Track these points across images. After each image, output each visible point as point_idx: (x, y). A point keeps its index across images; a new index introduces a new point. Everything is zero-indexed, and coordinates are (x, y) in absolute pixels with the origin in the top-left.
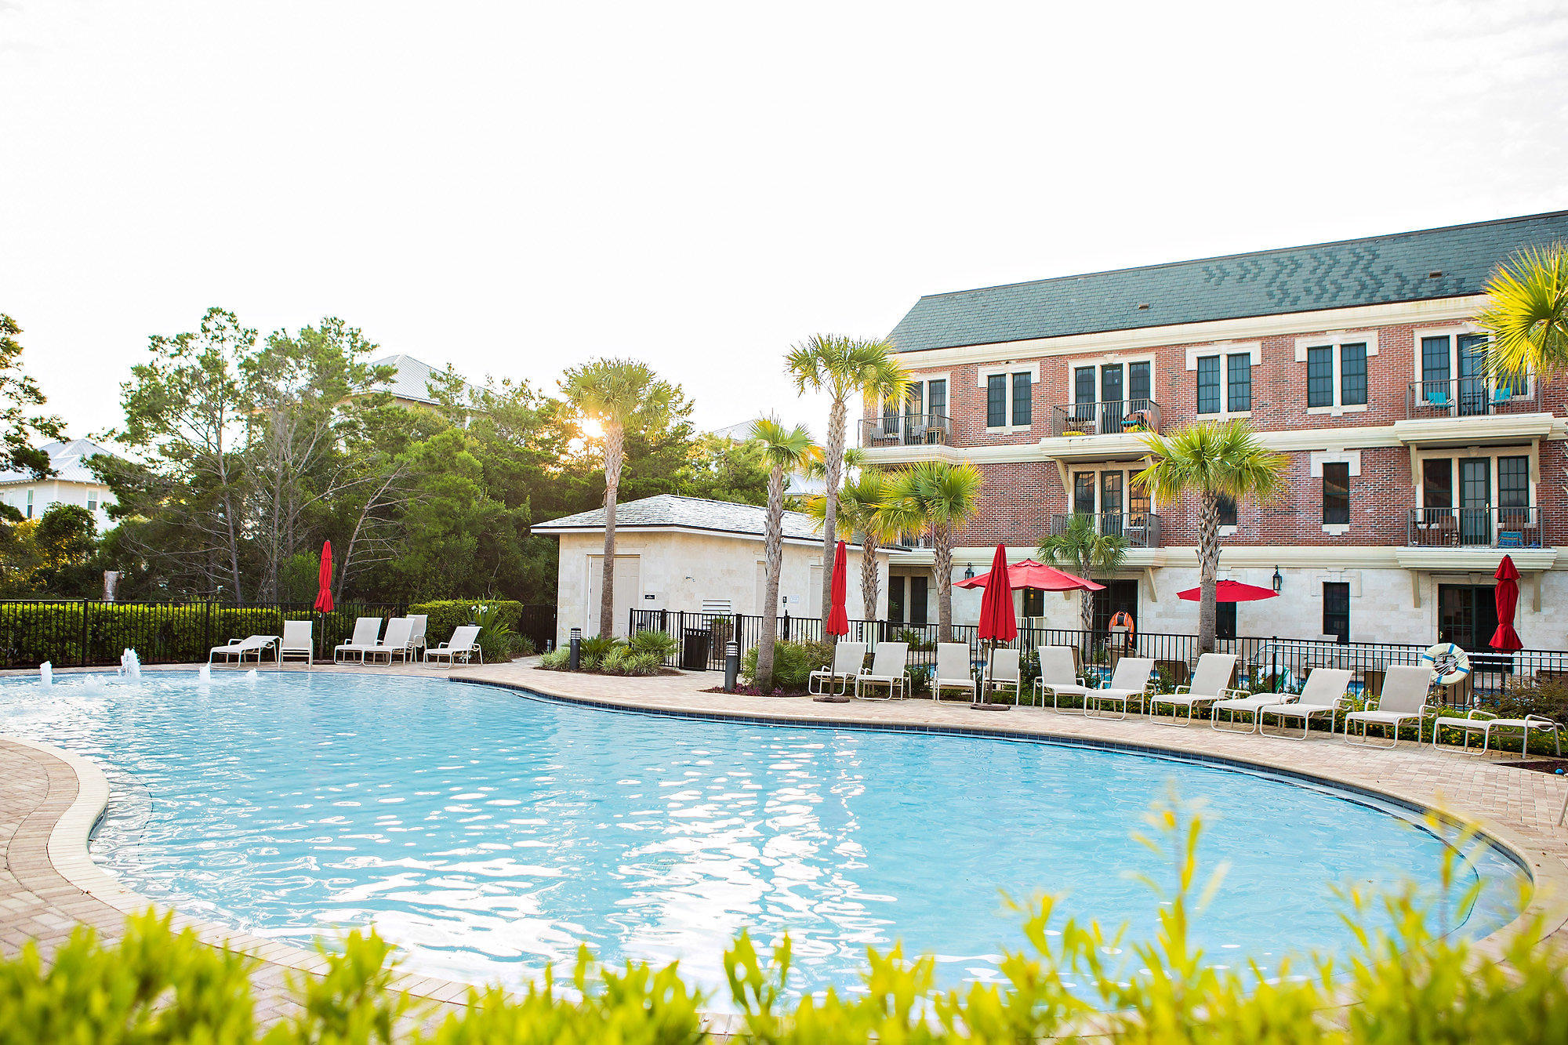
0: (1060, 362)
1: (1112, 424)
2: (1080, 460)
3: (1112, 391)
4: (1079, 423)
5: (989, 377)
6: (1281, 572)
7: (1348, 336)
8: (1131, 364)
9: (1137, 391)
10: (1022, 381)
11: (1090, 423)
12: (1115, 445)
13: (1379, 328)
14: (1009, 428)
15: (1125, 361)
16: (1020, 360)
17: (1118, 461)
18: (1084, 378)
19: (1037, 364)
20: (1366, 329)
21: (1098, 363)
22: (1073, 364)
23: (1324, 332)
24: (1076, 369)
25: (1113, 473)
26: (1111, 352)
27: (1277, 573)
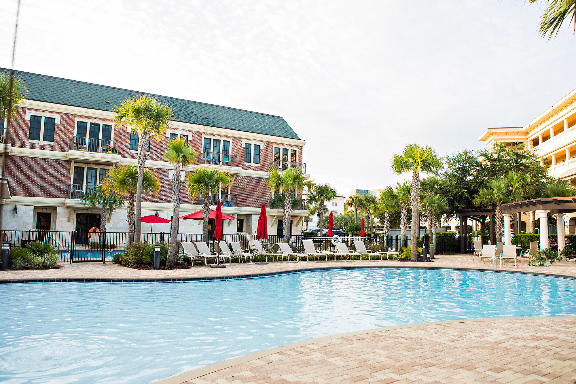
0: (70, 117)
1: (93, 148)
2: (78, 161)
3: (94, 134)
4: (79, 145)
5: (31, 116)
6: (158, 212)
7: (184, 132)
8: (103, 125)
9: (105, 136)
10: (50, 122)
11: (84, 146)
12: (105, 158)
13: (192, 131)
14: (41, 142)
15: (102, 123)
16: (50, 112)
17: (96, 164)
18: (82, 126)
19: (59, 115)
20: (188, 131)
21: (89, 121)
22: (77, 120)
23: (176, 129)
24: (78, 122)
25: (92, 169)
26: (95, 118)
27: (157, 212)
